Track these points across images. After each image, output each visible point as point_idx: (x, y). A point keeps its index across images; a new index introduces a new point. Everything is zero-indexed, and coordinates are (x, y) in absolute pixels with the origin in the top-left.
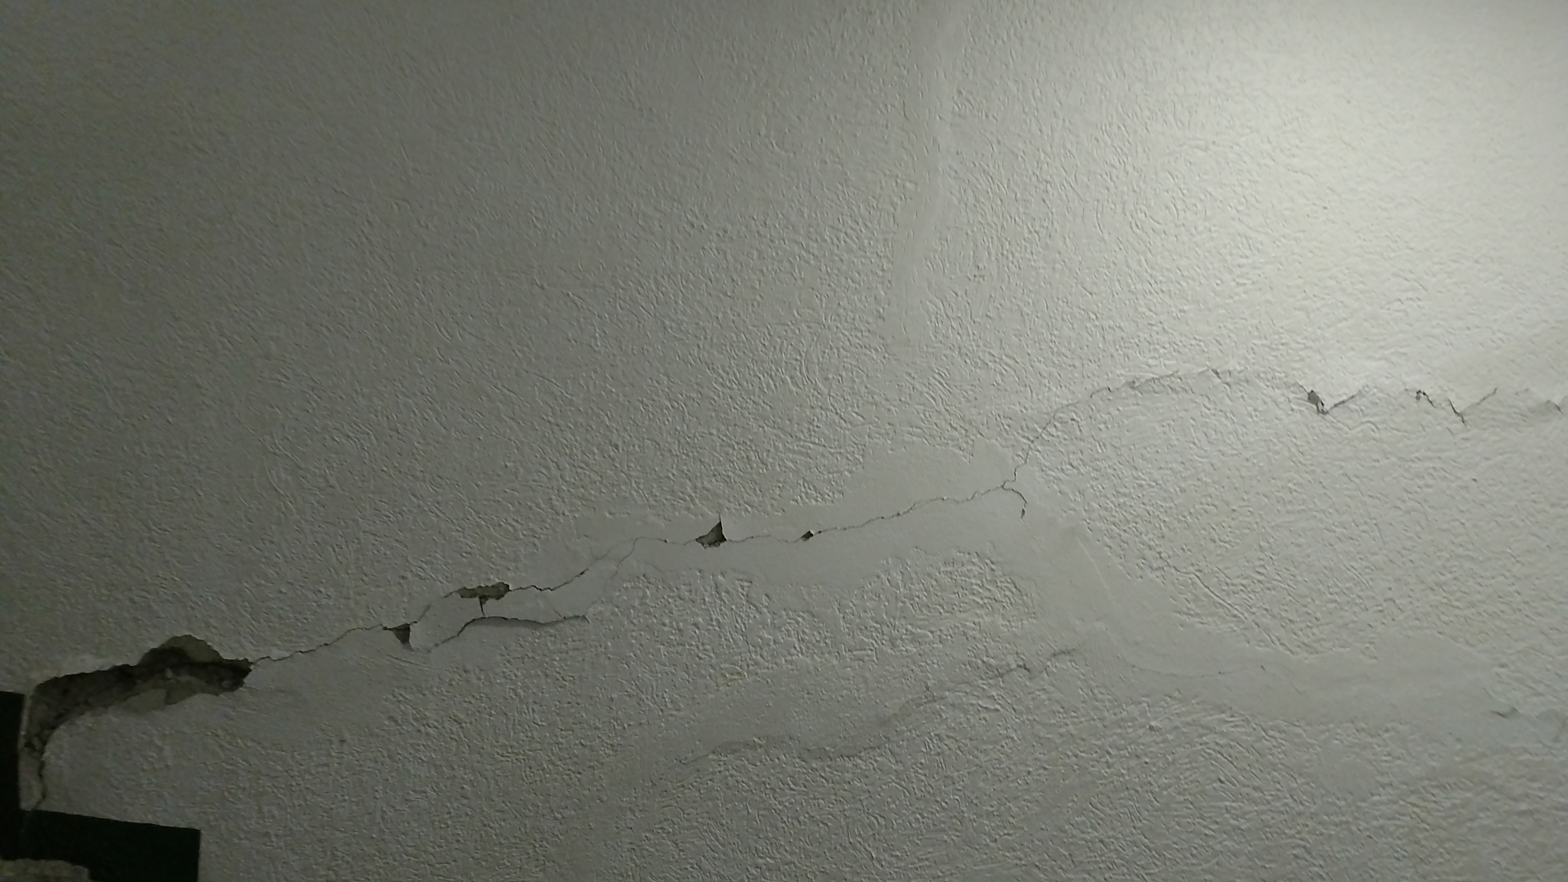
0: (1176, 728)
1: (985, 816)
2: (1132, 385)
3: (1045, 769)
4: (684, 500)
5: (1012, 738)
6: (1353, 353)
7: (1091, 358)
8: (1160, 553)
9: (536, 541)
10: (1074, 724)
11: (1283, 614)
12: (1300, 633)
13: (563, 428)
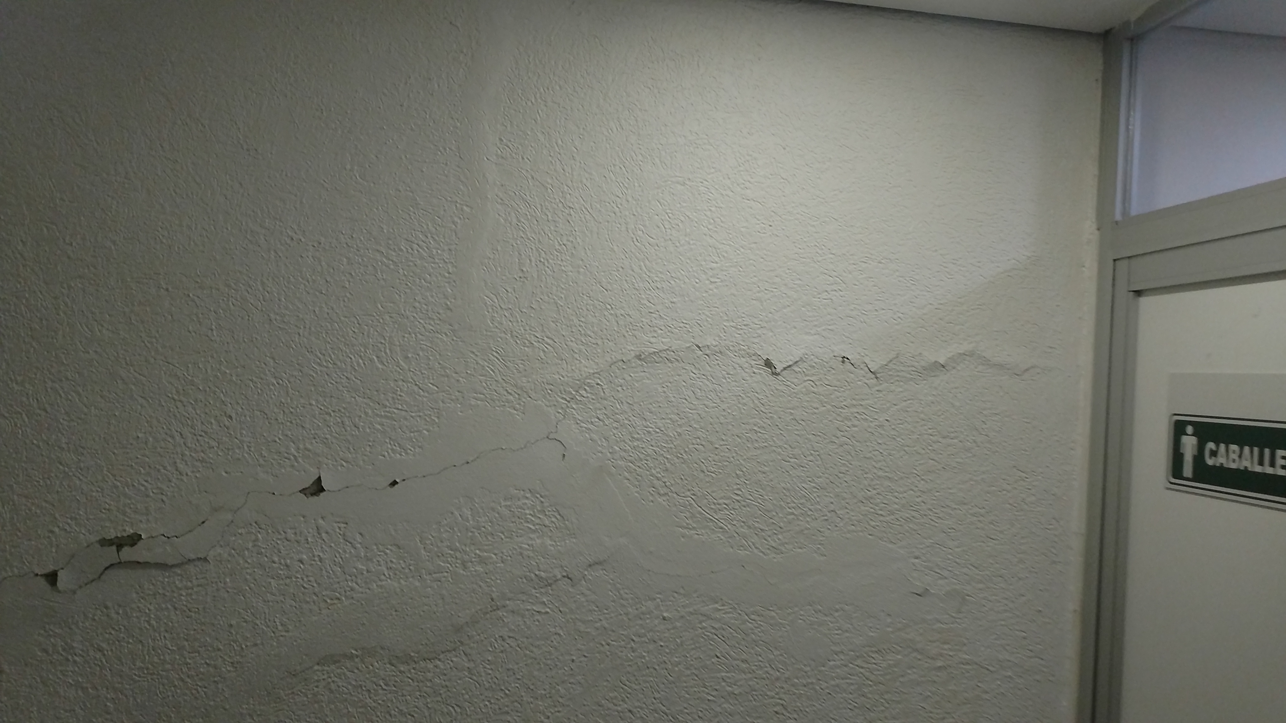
0: (682, 617)
1: (539, 698)
2: (639, 357)
3: (585, 656)
4: (289, 459)
5: (559, 634)
6: (795, 330)
7: (609, 337)
8: (664, 482)
9: (164, 498)
10: (606, 619)
11: (757, 525)
12: (769, 539)
13: (185, 403)
